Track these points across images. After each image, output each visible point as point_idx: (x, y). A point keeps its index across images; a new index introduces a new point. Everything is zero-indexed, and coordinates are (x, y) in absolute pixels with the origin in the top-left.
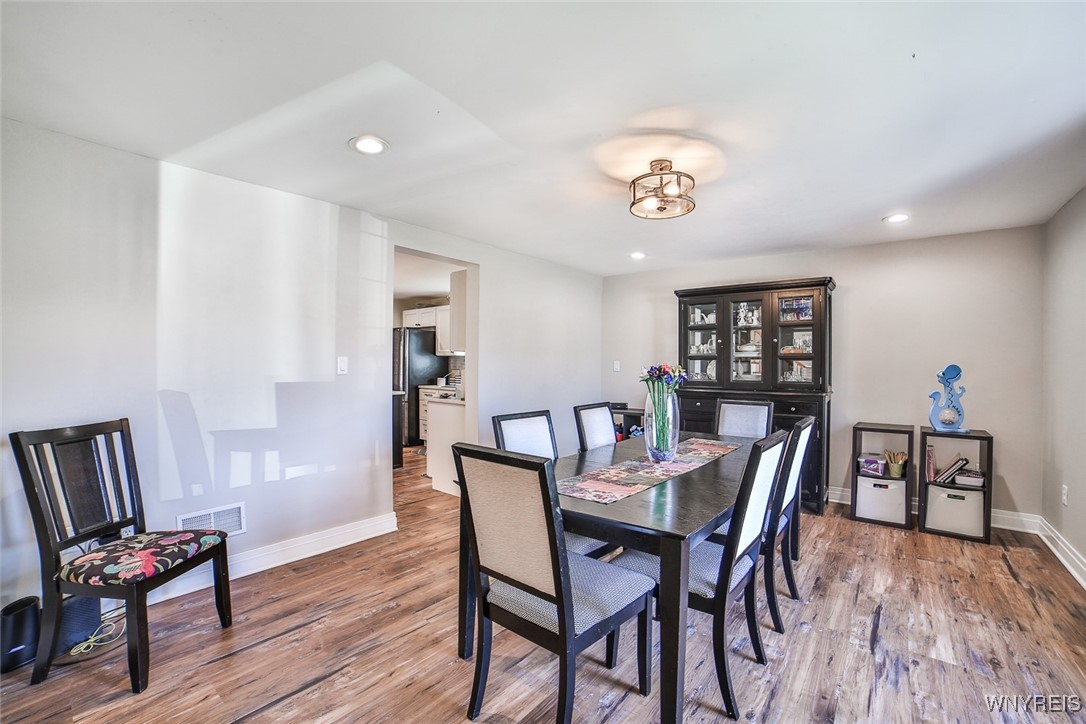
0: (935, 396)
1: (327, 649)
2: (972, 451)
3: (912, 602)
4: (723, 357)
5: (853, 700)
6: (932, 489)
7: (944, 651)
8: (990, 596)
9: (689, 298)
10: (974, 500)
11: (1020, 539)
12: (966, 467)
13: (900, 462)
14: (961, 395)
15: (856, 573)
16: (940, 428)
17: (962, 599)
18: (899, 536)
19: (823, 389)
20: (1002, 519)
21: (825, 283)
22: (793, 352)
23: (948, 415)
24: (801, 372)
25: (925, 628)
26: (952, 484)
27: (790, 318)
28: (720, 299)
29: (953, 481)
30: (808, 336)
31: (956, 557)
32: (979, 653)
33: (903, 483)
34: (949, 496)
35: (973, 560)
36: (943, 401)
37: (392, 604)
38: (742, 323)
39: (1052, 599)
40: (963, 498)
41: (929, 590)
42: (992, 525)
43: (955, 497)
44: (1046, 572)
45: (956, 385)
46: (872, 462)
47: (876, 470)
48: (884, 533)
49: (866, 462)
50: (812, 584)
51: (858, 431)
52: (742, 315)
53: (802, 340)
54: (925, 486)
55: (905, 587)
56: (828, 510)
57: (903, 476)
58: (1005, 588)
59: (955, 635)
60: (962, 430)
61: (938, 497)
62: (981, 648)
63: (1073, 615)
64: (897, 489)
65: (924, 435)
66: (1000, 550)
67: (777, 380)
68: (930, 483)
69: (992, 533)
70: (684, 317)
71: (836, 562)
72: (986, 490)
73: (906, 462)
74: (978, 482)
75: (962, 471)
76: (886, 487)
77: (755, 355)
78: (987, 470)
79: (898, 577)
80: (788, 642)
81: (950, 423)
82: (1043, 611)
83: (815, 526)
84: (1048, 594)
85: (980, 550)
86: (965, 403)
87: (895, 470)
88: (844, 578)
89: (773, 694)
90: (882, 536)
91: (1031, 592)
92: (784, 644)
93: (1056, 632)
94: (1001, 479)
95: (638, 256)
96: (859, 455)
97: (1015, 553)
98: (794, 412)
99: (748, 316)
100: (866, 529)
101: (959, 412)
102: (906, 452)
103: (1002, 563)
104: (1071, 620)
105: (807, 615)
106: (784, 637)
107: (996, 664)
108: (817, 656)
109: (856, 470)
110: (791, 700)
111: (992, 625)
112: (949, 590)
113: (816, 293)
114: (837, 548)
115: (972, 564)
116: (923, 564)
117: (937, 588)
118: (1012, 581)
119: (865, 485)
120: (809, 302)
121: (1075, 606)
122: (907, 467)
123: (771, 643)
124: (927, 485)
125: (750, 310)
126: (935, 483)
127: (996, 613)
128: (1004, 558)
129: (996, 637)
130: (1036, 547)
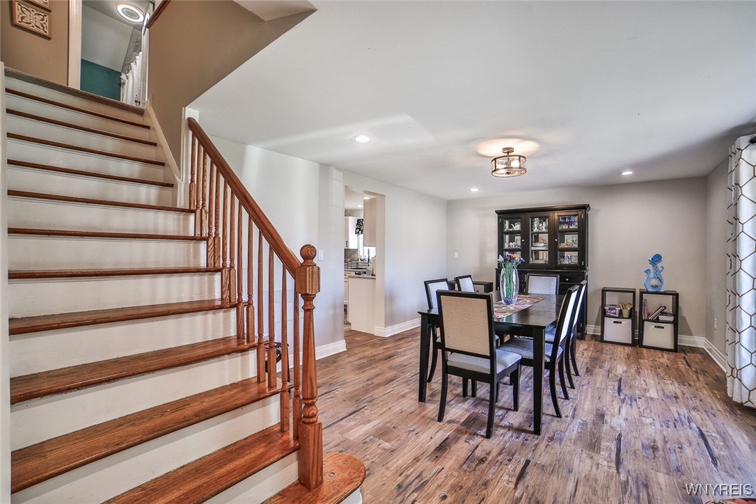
0: (648, 271)
1: (350, 401)
2: (668, 301)
3: (637, 376)
4: (525, 250)
5: (612, 410)
6: (646, 323)
7: (653, 393)
8: (676, 373)
9: (504, 215)
10: (669, 328)
11: (694, 350)
12: (665, 311)
13: (629, 309)
14: (662, 271)
15: (607, 366)
16: (650, 290)
17: (662, 375)
18: (628, 349)
19: (584, 268)
20: (685, 340)
21: (585, 208)
22: (566, 247)
23: (655, 282)
24: (571, 258)
25: (644, 386)
26: (657, 320)
27: (565, 227)
28: (523, 216)
29: (658, 318)
30: (575, 237)
31: (659, 358)
32: (669, 394)
33: (630, 321)
34: (655, 327)
35: (668, 359)
36: (652, 275)
37: (370, 382)
38: (536, 230)
39: (706, 374)
40: (663, 328)
41: (645, 372)
42: (679, 344)
43: (659, 327)
44: (705, 364)
45: (659, 265)
46: (612, 309)
47: (615, 313)
48: (620, 348)
49: (609, 309)
50: (585, 370)
51: (604, 291)
52: (536, 225)
53: (571, 240)
54: (642, 322)
55: (633, 371)
56: (587, 338)
57: (630, 317)
58: (683, 370)
59: (658, 388)
60: (662, 290)
61: (649, 328)
62: (670, 392)
63: (715, 380)
64: (627, 323)
65: (642, 293)
66: (683, 355)
67: (557, 263)
68: (645, 320)
69: (679, 347)
70: (501, 226)
71: (595, 362)
72: (675, 323)
73: (631, 309)
74: (671, 319)
75: (662, 313)
76: (621, 323)
77: (544, 249)
78: (676, 313)
79: (629, 366)
80: (578, 392)
81: (656, 287)
82: (701, 379)
83: (581, 345)
84: (704, 372)
85: (672, 355)
86: (664, 275)
87: (626, 313)
88: (601, 367)
89: (575, 410)
90: (619, 349)
91: (696, 372)
92: (576, 393)
93: (705, 386)
94: (684, 318)
95: (475, 190)
96: (605, 306)
97: (690, 356)
98: (567, 282)
99: (539, 226)
100: (610, 347)
101: (661, 281)
102: (632, 303)
103: (683, 360)
104: (714, 382)
105: (585, 382)
106: (576, 390)
107: (676, 397)
108: (593, 397)
109: (604, 314)
110: (584, 411)
111: (676, 384)
112: (656, 371)
113: (580, 213)
114: (595, 355)
115: (667, 361)
116: (642, 361)
117: (649, 371)
118: (688, 367)
119: (609, 322)
120: (576, 218)
121: (717, 377)
122: (632, 312)
123: (570, 392)
124: (643, 321)
125: (540, 222)
126: (648, 320)
127: (678, 380)
128: (684, 358)
129: (677, 389)
130: (701, 353)
